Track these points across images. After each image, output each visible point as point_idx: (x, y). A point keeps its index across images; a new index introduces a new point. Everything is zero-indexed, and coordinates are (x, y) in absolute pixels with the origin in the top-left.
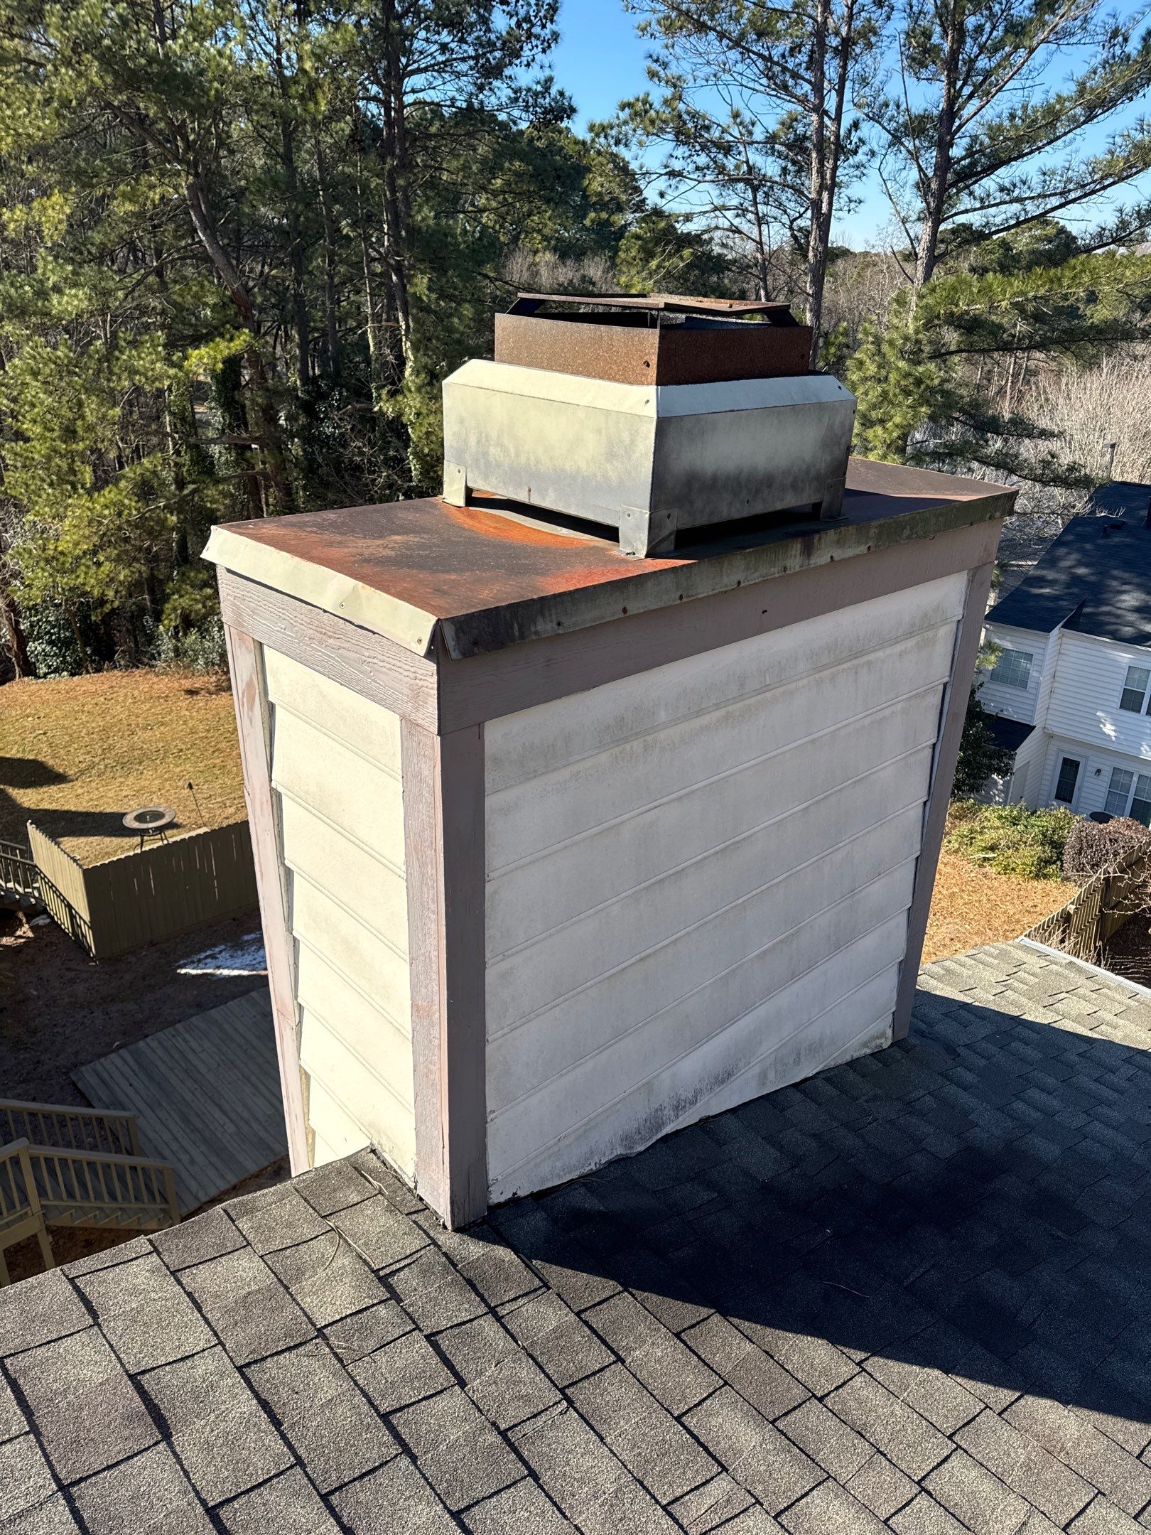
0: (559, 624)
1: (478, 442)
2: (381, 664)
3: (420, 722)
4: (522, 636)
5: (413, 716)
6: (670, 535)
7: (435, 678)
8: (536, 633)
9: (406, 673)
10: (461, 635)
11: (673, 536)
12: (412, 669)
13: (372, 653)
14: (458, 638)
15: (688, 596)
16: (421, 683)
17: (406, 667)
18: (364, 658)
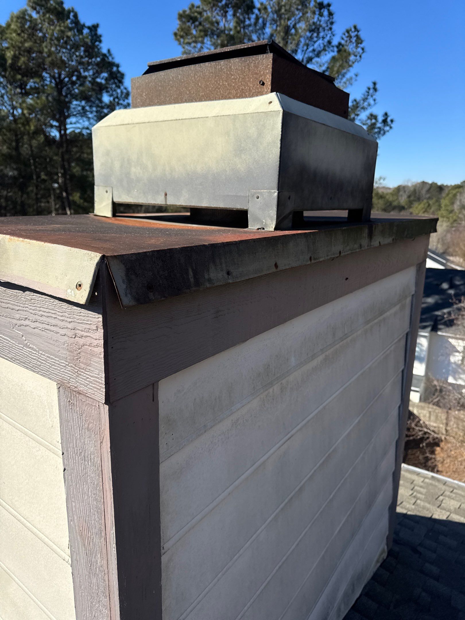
0: (228, 273)
1: (121, 166)
2: (34, 325)
3: (82, 388)
4: (198, 283)
5: (73, 383)
6: (290, 214)
7: (101, 332)
8: (210, 280)
9: (63, 332)
10: (133, 277)
11: (291, 216)
12: (70, 326)
13: (23, 315)
14: (129, 281)
15: (315, 259)
16: (81, 341)
17: (62, 324)
18: (15, 321)
